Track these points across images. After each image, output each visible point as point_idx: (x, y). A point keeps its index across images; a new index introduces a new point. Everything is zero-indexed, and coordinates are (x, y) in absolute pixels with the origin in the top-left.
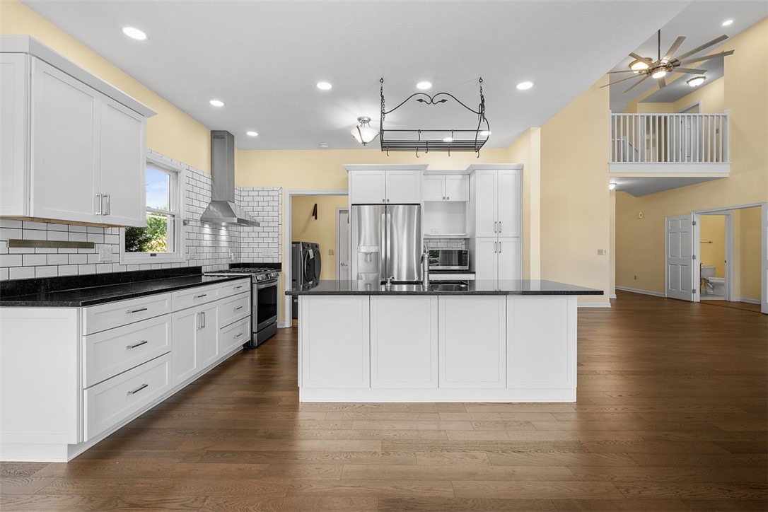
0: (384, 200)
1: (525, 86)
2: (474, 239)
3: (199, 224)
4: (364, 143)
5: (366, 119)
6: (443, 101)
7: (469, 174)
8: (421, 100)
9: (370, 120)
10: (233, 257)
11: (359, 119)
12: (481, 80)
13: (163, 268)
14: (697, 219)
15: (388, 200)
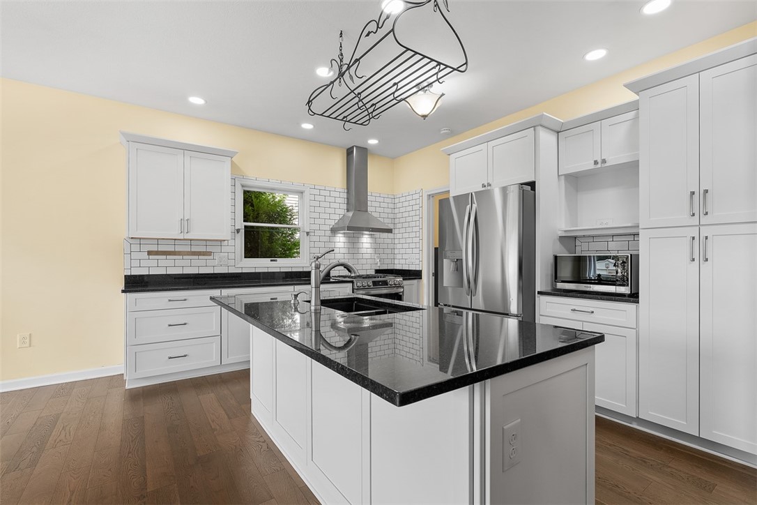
0: (483, 186)
3: (329, 233)
10: (379, 263)
13: (282, 271)
15: (490, 184)
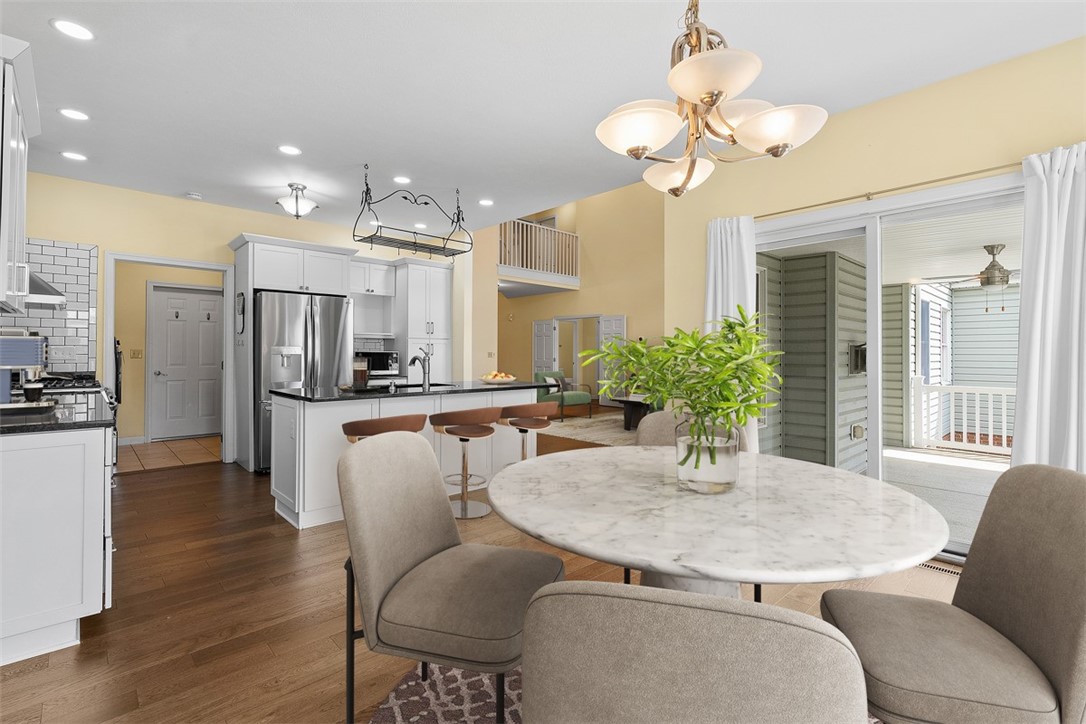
0: (301, 288)
1: (486, 203)
2: (406, 343)
4: (297, 216)
5: (301, 187)
6: (426, 203)
7: (395, 266)
8: (406, 198)
9: (305, 188)
11: (290, 186)
12: (458, 192)
14: (556, 324)
15: (307, 288)
